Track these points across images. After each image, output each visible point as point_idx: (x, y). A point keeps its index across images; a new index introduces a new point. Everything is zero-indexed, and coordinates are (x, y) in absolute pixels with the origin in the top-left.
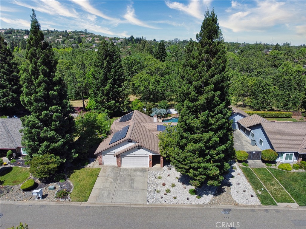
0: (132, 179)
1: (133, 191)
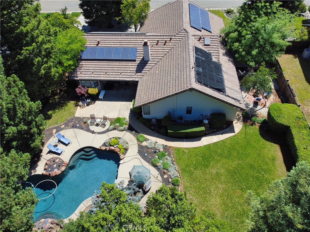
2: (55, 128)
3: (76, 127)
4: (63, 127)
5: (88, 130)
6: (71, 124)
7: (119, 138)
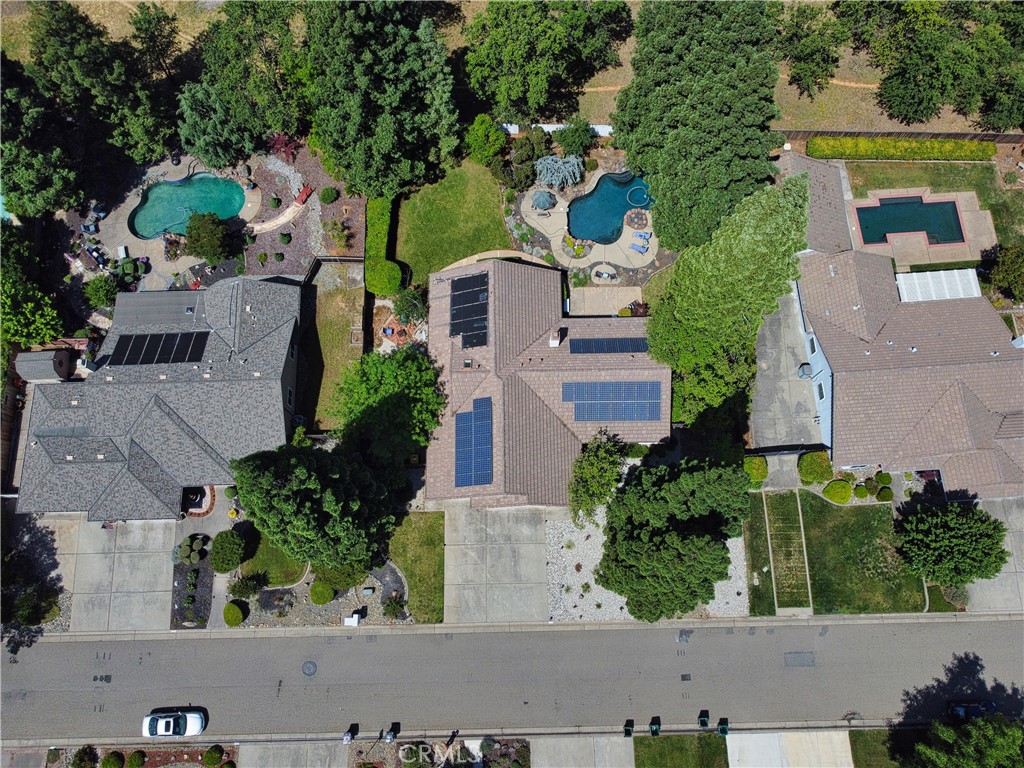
0: (514, 552)
1: (521, 589)
2: (658, 268)
3: (633, 270)
4: (650, 271)
5: (616, 267)
6: (640, 276)
7: (574, 257)
